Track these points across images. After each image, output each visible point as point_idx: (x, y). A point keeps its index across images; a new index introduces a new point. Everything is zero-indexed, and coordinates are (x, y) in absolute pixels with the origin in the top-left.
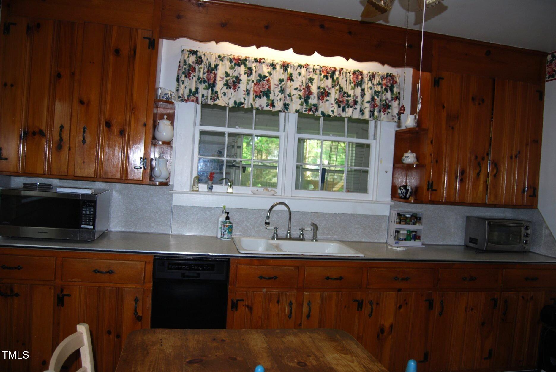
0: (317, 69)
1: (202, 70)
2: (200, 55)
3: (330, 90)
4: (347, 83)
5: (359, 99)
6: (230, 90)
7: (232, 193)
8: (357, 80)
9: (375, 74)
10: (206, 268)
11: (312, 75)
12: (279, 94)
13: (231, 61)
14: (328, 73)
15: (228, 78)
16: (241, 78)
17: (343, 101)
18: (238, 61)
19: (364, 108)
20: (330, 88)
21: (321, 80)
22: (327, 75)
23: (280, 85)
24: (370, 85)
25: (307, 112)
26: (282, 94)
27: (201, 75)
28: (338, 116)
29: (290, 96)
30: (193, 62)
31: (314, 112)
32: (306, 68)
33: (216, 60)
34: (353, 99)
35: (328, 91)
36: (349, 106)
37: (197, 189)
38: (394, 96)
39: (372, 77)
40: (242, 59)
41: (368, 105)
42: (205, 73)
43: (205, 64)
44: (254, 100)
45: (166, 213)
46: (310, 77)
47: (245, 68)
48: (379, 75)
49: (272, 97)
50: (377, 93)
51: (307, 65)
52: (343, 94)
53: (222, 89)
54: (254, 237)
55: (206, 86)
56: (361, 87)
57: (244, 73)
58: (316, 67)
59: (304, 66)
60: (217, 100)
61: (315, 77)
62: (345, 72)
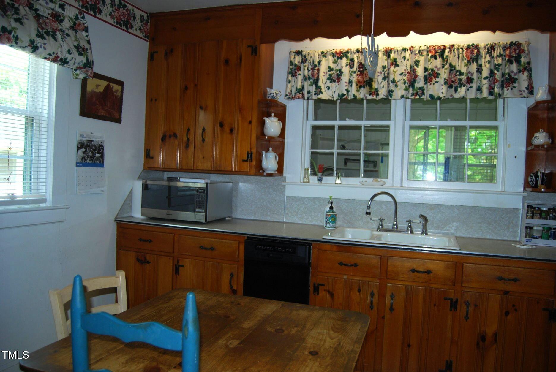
0: (423, 50)
1: (306, 68)
2: (305, 54)
3: (439, 71)
4: (459, 60)
5: (475, 76)
6: (334, 83)
7: (341, 184)
8: (473, 55)
9: (494, 45)
10: (288, 250)
11: (418, 57)
12: (382, 81)
13: (333, 56)
14: (436, 52)
15: (331, 72)
16: (343, 70)
17: (455, 80)
18: (340, 55)
19: (482, 85)
20: (440, 68)
21: (429, 61)
22: (435, 55)
23: (383, 73)
24: (488, 58)
25: (414, 96)
26: (384, 81)
27: (306, 72)
28: (450, 98)
29: (393, 81)
30: (299, 62)
31: (420, 96)
32: (410, 50)
33: (320, 57)
34: (466, 77)
35: (437, 72)
36: (461, 85)
37: (307, 181)
38: (522, 68)
39: (491, 48)
40: (344, 52)
41: (485, 82)
42: (310, 70)
43: (309, 62)
44: (358, 91)
45: (280, 203)
46: (416, 60)
47: (347, 60)
48: (500, 46)
49: (375, 85)
50: (497, 67)
51: (412, 47)
52: (455, 73)
53: (325, 83)
54: (362, 228)
55: (311, 82)
56: (477, 62)
57: (345, 65)
58: (422, 48)
59: (409, 49)
60: (319, 94)
61: (422, 59)
62: (457, 48)
